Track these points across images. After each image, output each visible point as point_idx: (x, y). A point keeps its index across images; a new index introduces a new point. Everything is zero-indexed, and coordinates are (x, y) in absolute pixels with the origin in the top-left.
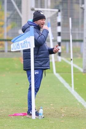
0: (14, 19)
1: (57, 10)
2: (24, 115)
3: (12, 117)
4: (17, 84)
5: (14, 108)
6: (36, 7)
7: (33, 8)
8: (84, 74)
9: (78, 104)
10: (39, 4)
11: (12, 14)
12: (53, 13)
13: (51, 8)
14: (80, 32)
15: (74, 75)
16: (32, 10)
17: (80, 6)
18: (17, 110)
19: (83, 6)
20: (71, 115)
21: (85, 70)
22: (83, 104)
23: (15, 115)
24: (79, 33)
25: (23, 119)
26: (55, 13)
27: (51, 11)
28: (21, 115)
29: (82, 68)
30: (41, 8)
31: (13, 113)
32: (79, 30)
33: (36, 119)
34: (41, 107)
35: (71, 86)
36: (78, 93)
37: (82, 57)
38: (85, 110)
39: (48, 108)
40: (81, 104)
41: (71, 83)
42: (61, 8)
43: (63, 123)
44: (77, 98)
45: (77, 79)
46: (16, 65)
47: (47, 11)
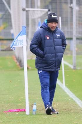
0: (6, 19)
1: (47, 10)
2: (19, 111)
3: (7, 113)
4: (11, 81)
5: (9, 104)
6: (27, 7)
7: (24, 8)
8: (74, 71)
9: (69, 99)
10: (30, 4)
11: (4, 15)
12: (43, 13)
13: (41, 8)
14: (69, 30)
15: (65, 71)
16: (24, 10)
17: (69, 5)
18: (11, 106)
19: (72, 5)
20: (63, 110)
21: (75, 67)
22: (74, 99)
23: (10, 111)
24: (68, 32)
25: (17, 115)
26: (45, 12)
27: (41, 11)
28: (16, 112)
29: (72, 64)
30: (32, 8)
31: (8, 110)
32: (68, 29)
33: (30, 114)
34: (34, 103)
35: (62, 82)
36: (69, 89)
37: (72, 54)
38: (76, 105)
39: (41, 104)
40: (72, 99)
41: (63, 80)
42: (50, 8)
43: (56, 118)
44: (68, 94)
45: (68, 76)
46: (9, 63)
47: (38, 11)
